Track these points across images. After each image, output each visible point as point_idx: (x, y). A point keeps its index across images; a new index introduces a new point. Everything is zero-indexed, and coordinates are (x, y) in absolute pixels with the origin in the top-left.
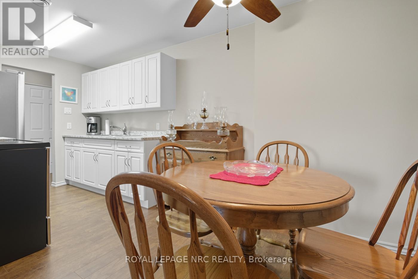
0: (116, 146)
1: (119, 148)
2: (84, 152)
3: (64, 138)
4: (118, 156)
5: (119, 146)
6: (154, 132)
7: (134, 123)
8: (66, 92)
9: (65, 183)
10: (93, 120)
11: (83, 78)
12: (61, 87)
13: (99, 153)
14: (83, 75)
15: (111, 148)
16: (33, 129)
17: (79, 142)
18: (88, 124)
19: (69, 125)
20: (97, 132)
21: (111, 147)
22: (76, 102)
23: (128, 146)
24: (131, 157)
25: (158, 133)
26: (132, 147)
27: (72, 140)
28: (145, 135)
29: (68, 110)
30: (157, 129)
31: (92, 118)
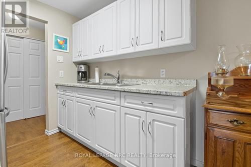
0: (123, 100)
1: (128, 103)
2: (77, 102)
3: (57, 86)
4: (126, 114)
5: (128, 100)
6: (157, 80)
7: (127, 71)
8: (59, 40)
9: (58, 131)
10: (83, 68)
11: (73, 28)
12: (54, 35)
13: (96, 106)
14: (74, 25)
15: (115, 102)
16: (31, 77)
17: (72, 91)
18: (79, 72)
19: (61, 73)
20: (86, 80)
21: (114, 100)
22: (68, 51)
23: (146, 103)
24: (153, 120)
25: (164, 82)
26: (154, 105)
27: (65, 88)
28: (143, 83)
29: (60, 58)
30: (161, 77)
31: (82, 66)
